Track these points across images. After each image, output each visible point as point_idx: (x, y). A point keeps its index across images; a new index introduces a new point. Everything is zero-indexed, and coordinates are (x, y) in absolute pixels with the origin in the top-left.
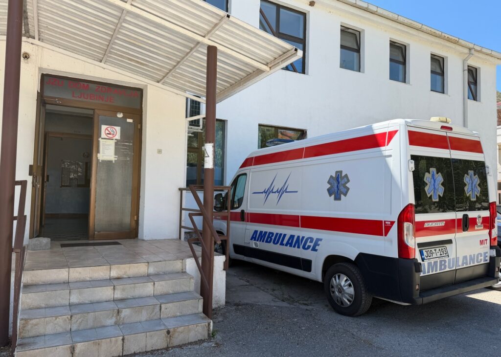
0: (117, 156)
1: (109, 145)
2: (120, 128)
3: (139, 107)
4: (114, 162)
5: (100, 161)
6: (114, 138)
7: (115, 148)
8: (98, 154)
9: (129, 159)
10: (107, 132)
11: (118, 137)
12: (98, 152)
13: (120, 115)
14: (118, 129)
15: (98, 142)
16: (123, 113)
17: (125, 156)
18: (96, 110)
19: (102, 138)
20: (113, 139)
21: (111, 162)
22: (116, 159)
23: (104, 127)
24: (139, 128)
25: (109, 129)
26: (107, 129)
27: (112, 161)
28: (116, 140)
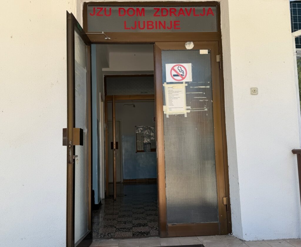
0: (189, 107)
1: (178, 92)
2: (190, 64)
3: (215, 30)
4: (186, 116)
5: (168, 117)
6: (184, 81)
7: (187, 95)
8: (164, 106)
9: (206, 110)
10: (174, 73)
11: (189, 78)
12: (163, 103)
13: (190, 46)
14: (188, 66)
15: (163, 89)
16: (193, 41)
17: (202, 105)
18: (156, 43)
19: (168, 83)
20: (182, 83)
21: (181, 116)
22: (189, 111)
23: (168, 67)
24: (218, 60)
25: (176, 68)
26: (173, 69)
27: (184, 115)
28: (186, 83)
